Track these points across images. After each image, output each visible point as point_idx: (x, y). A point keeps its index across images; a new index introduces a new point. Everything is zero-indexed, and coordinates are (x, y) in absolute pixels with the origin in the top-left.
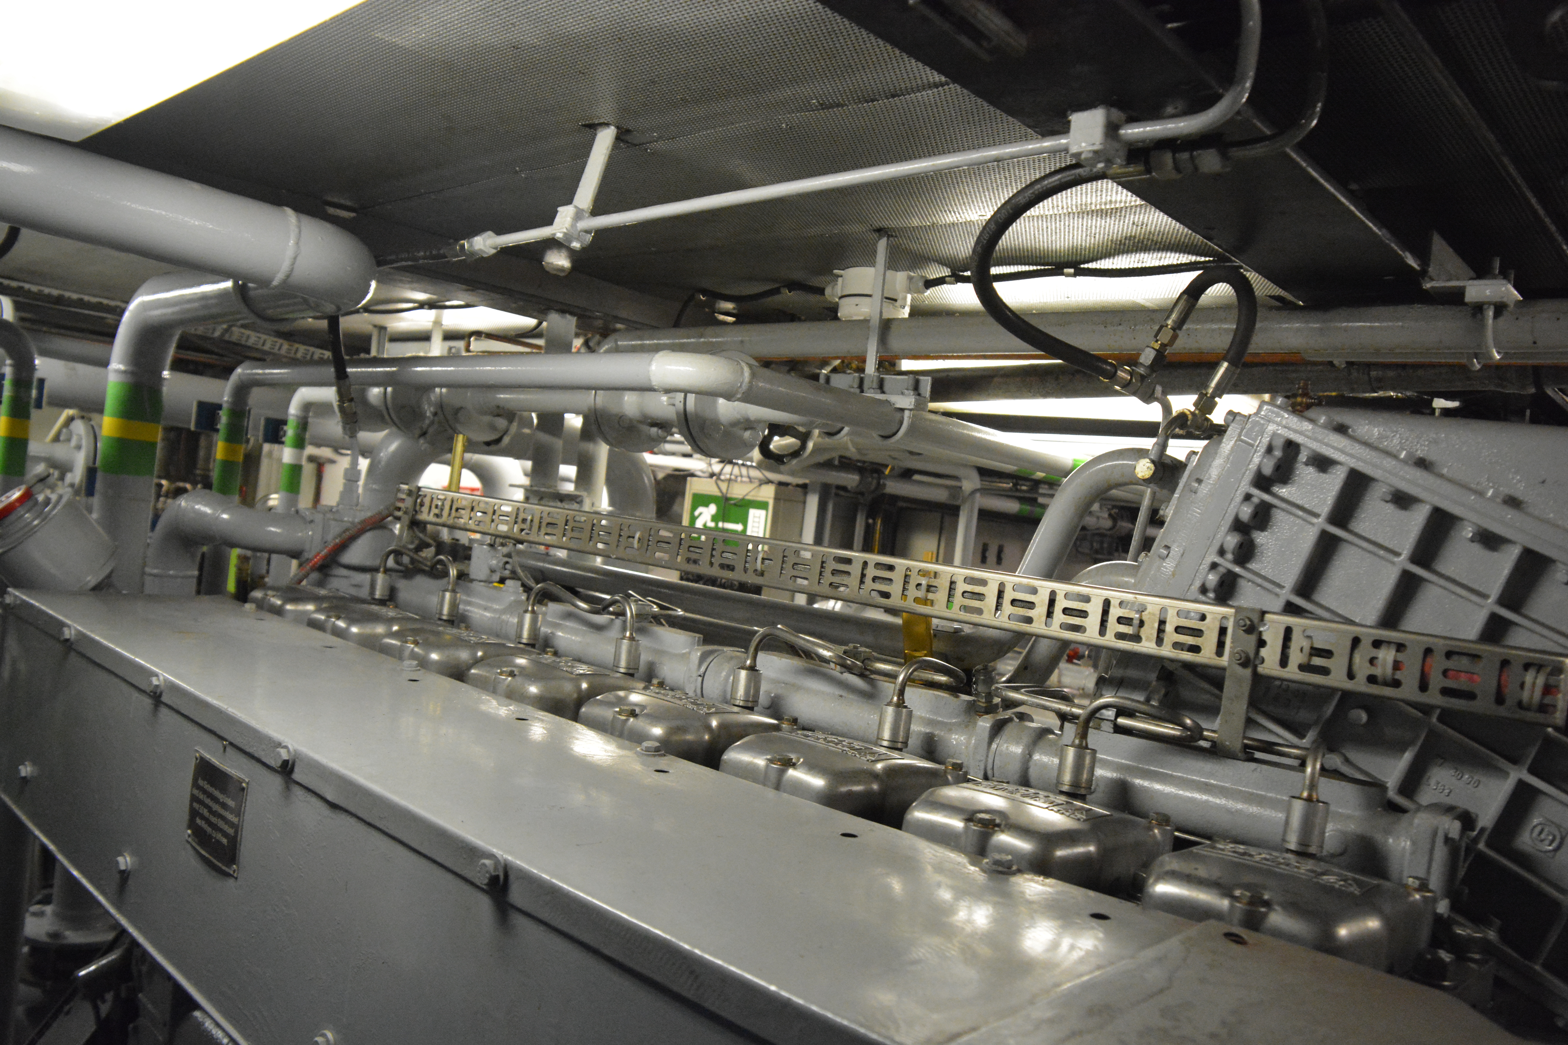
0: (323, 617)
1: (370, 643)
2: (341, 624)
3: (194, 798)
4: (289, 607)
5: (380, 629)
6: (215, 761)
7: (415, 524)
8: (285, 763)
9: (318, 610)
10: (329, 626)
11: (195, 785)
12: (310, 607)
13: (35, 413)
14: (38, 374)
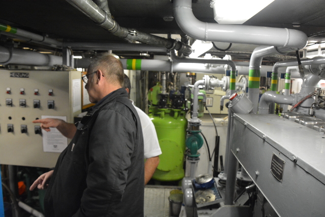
0: (298, 120)
1: (310, 127)
2: (303, 122)
3: (272, 163)
4: (290, 117)
5: (313, 123)
6: (277, 156)
7: (319, 97)
8: (295, 160)
9: (297, 118)
10: (300, 122)
11: (272, 160)
12: (295, 117)
13: (236, 77)
14: (236, 70)
